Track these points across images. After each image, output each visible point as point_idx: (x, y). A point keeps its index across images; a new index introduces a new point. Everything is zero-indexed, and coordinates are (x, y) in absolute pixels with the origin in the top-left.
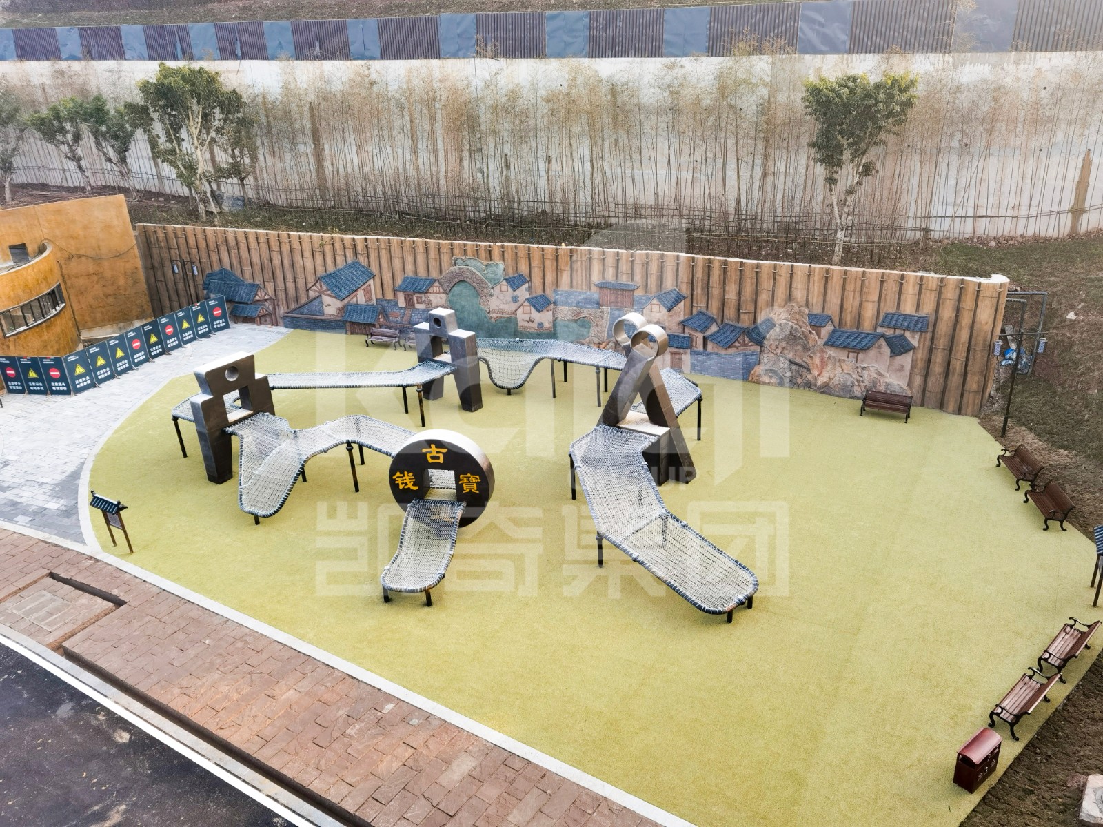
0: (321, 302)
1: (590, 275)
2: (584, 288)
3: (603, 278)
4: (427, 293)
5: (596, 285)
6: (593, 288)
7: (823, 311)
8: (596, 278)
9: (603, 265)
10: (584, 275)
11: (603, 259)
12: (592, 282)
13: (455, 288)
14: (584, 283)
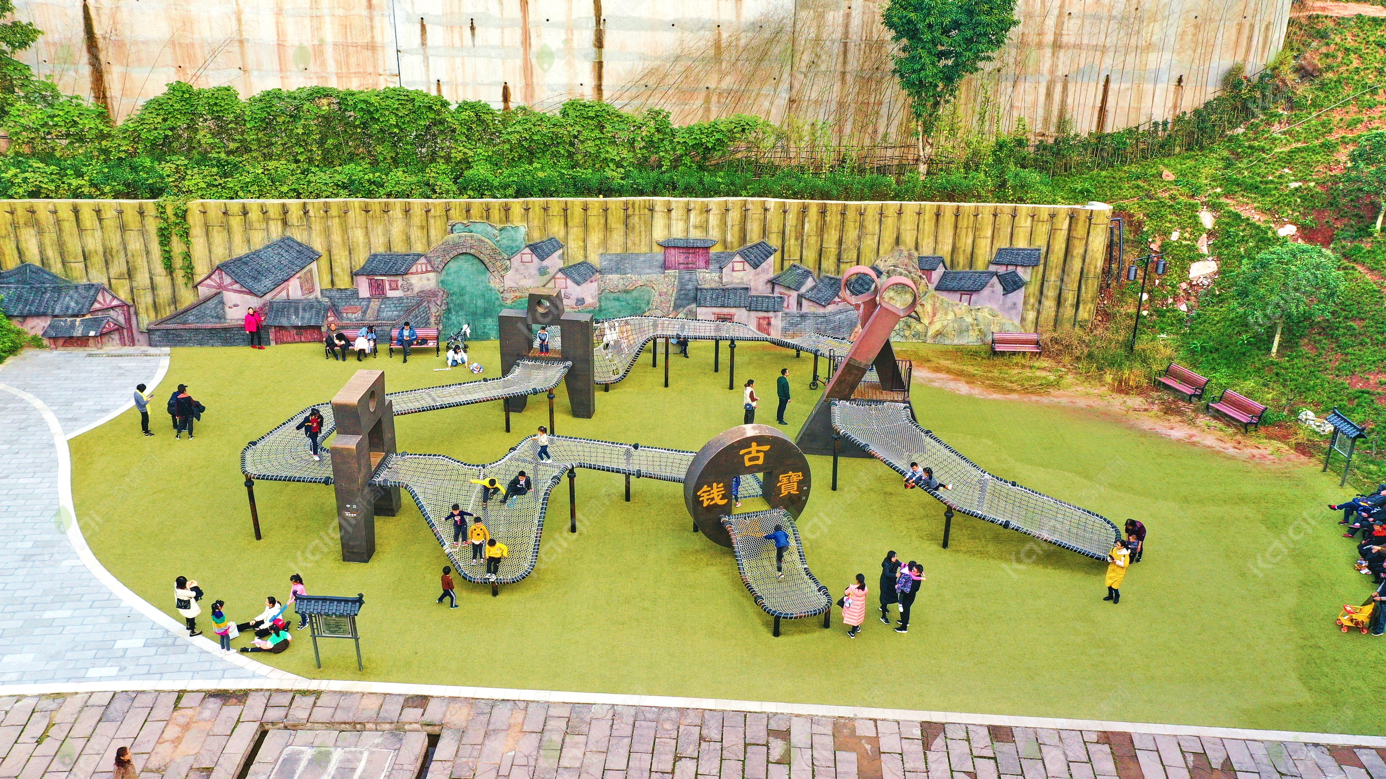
0: (222, 302)
1: (651, 231)
2: (643, 249)
3: (669, 234)
4: (407, 274)
5: (660, 244)
6: (655, 247)
7: (934, 253)
8: (659, 235)
9: (669, 218)
10: (643, 232)
11: (669, 211)
13: (450, 264)
14: (643, 242)
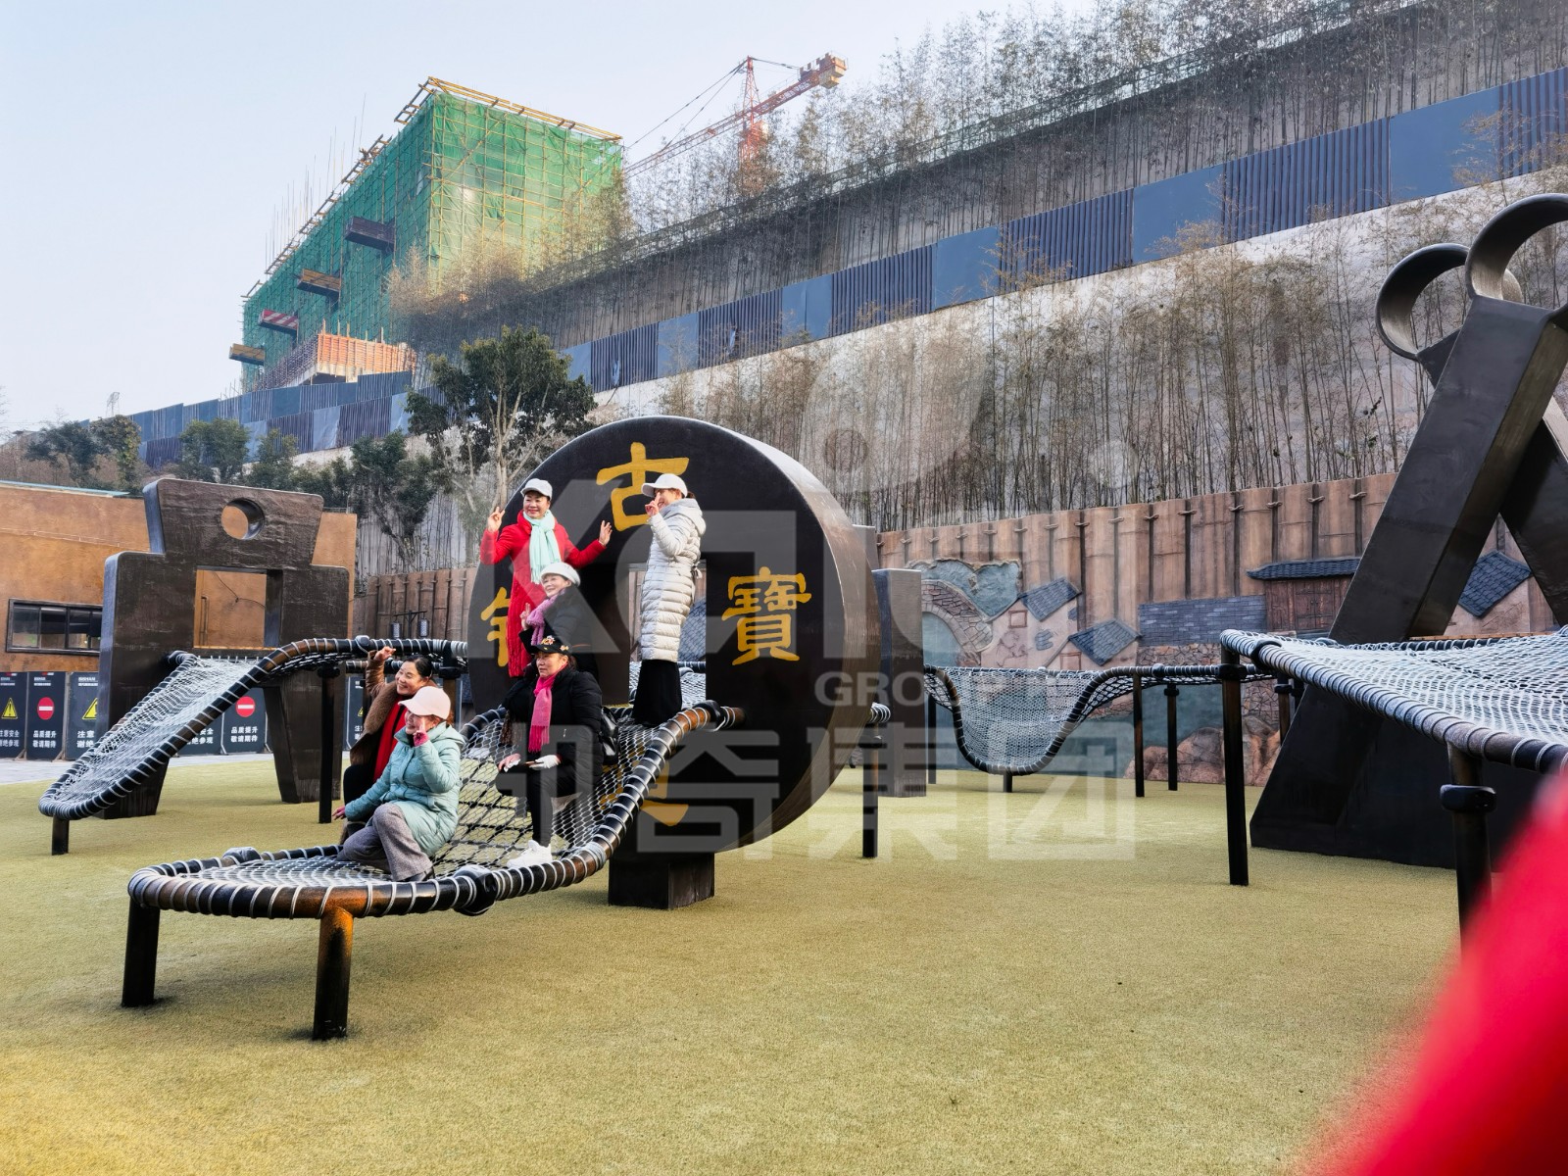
1: (1237, 556)
2: (1222, 591)
3: (1275, 555)
5: (1254, 577)
6: (1247, 587)
8: (1253, 556)
9: (1275, 525)
10: (1221, 557)
11: (1275, 509)
12: (1242, 572)
14: (1221, 579)
